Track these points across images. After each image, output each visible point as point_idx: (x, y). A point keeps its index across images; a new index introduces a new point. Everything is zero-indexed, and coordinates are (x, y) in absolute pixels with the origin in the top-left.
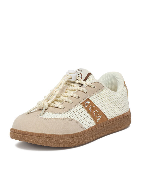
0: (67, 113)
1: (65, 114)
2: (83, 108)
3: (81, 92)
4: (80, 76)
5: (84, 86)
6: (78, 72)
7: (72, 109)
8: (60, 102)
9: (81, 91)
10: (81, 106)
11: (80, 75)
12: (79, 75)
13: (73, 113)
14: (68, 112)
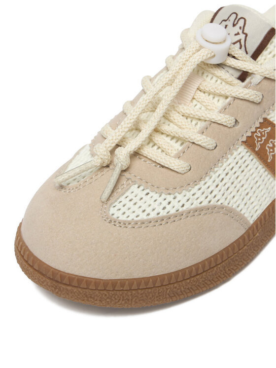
0: (197, 187)
1: (192, 192)
2: (248, 154)
3: (245, 102)
4: (240, 41)
5: (255, 79)
6: (234, 25)
7: (216, 169)
8: (179, 143)
9: (245, 100)
10: (242, 150)
11: (242, 37)
12: (237, 38)
13: (218, 181)
14: (203, 182)
